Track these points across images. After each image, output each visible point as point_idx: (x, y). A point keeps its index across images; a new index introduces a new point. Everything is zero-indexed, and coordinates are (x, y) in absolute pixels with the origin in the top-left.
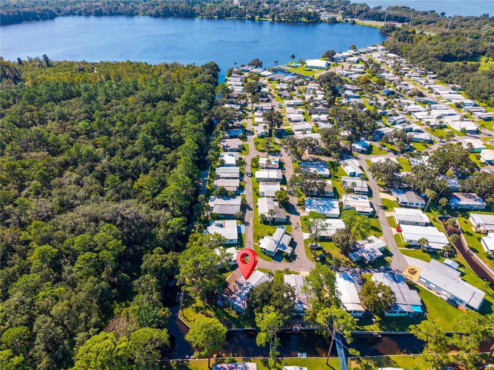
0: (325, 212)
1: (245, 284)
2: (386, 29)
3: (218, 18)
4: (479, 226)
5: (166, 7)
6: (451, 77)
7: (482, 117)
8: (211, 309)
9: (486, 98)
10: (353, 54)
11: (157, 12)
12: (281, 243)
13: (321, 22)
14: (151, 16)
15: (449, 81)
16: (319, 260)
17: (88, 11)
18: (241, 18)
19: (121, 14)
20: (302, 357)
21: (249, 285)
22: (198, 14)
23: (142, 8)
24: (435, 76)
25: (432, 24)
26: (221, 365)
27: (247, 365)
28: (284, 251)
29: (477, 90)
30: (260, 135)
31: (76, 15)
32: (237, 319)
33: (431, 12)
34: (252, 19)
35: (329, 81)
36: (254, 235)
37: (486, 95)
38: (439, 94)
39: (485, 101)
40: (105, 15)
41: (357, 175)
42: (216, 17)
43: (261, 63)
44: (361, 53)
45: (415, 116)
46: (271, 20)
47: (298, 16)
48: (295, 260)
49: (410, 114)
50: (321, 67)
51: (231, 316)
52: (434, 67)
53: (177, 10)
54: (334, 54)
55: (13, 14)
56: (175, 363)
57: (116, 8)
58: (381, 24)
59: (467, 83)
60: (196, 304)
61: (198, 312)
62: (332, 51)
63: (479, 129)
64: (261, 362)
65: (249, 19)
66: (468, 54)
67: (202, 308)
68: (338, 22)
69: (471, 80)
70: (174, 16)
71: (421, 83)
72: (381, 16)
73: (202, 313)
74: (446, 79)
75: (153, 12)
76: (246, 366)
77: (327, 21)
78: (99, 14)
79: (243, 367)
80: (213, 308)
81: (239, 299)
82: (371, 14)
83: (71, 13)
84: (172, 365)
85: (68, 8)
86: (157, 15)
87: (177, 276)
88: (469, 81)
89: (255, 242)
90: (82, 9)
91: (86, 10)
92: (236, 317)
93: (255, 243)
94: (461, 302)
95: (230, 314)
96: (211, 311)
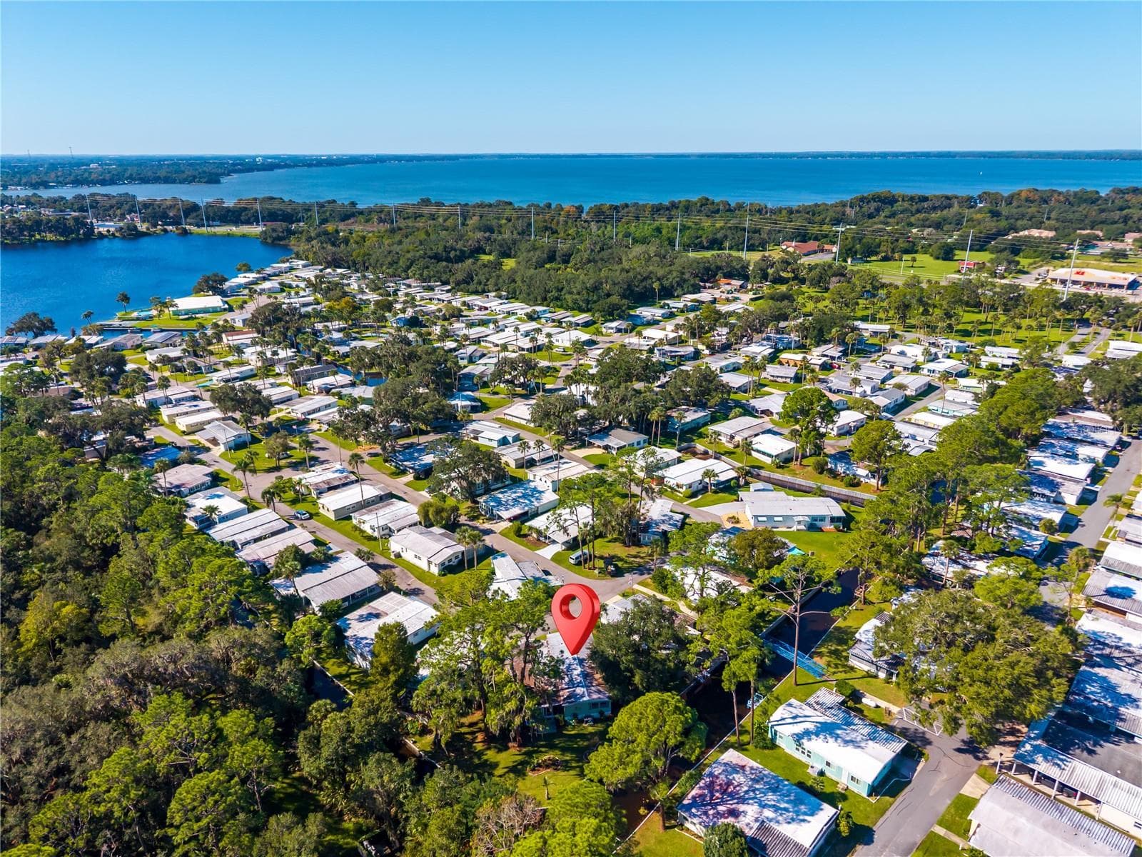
0: (536, 504)
2: (274, 235)
4: (732, 437)
7: (580, 322)
8: (543, 750)
9: (557, 299)
10: (258, 279)
13: (103, 236)
15: (480, 289)
24: (449, 287)
26: (690, 796)
30: (232, 444)
33: (329, 202)
37: (555, 293)
38: (486, 309)
41: (511, 441)
44: (269, 275)
45: (490, 342)
49: (479, 342)
50: (213, 308)
54: (223, 280)
58: (257, 230)
60: (501, 766)
61: (525, 775)
66: (462, 251)
67: (523, 763)
71: (439, 300)
72: (240, 215)
73: (533, 770)
77: (117, 234)
79: (723, 768)
80: (543, 746)
81: (579, 690)
94: (821, 520)
95: (585, 732)
96: (546, 752)
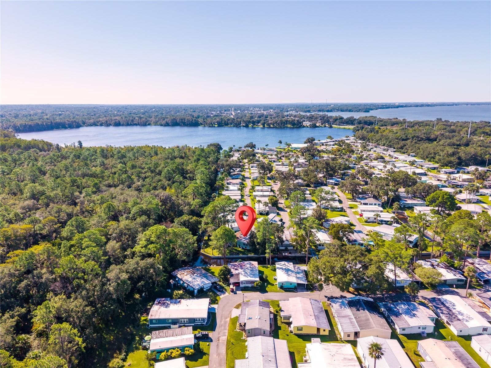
2: (357, 129)
3: (218, 126)
5: (174, 119)
6: (406, 149)
7: (429, 167)
11: (167, 123)
12: (273, 220)
13: (304, 127)
14: (161, 125)
15: (405, 152)
17: (109, 122)
18: (237, 125)
19: (136, 125)
22: (201, 124)
23: (154, 120)
24: (395, 150)
25: (395, 125)
28: (276, 223)
29: (426, 153)
31: (97, 125)
34: (247, 126)
35: (309, 151)
37: (432, 155)
38: (397, 158)
39: (432, 160)
40: (123, 125)
42: (216, 126)
43: (255, 145)
46: (262, 126)
47: (284, 123)
52: (393, 144)
53: (183, 121)
54: (314, 140)
55: (46, 124)
57: (132, 121)
58: (353, 127)
59: (418, 151)
62: (312, 138)
63: (426, 172)
65: (244, 126)
68: (318, 127)
69: (420, 148)
70: (181, 125)
74: (403, 151)
75: (164, 122)
77: (309, 126)
78: (118, 124)
82: (345, 121)
83: (95, 124)
85: (92, 121)
86: (167, 125)
87: (199, 226)
88: (419, 149)
90: (103, 122)
91: (107, 122)
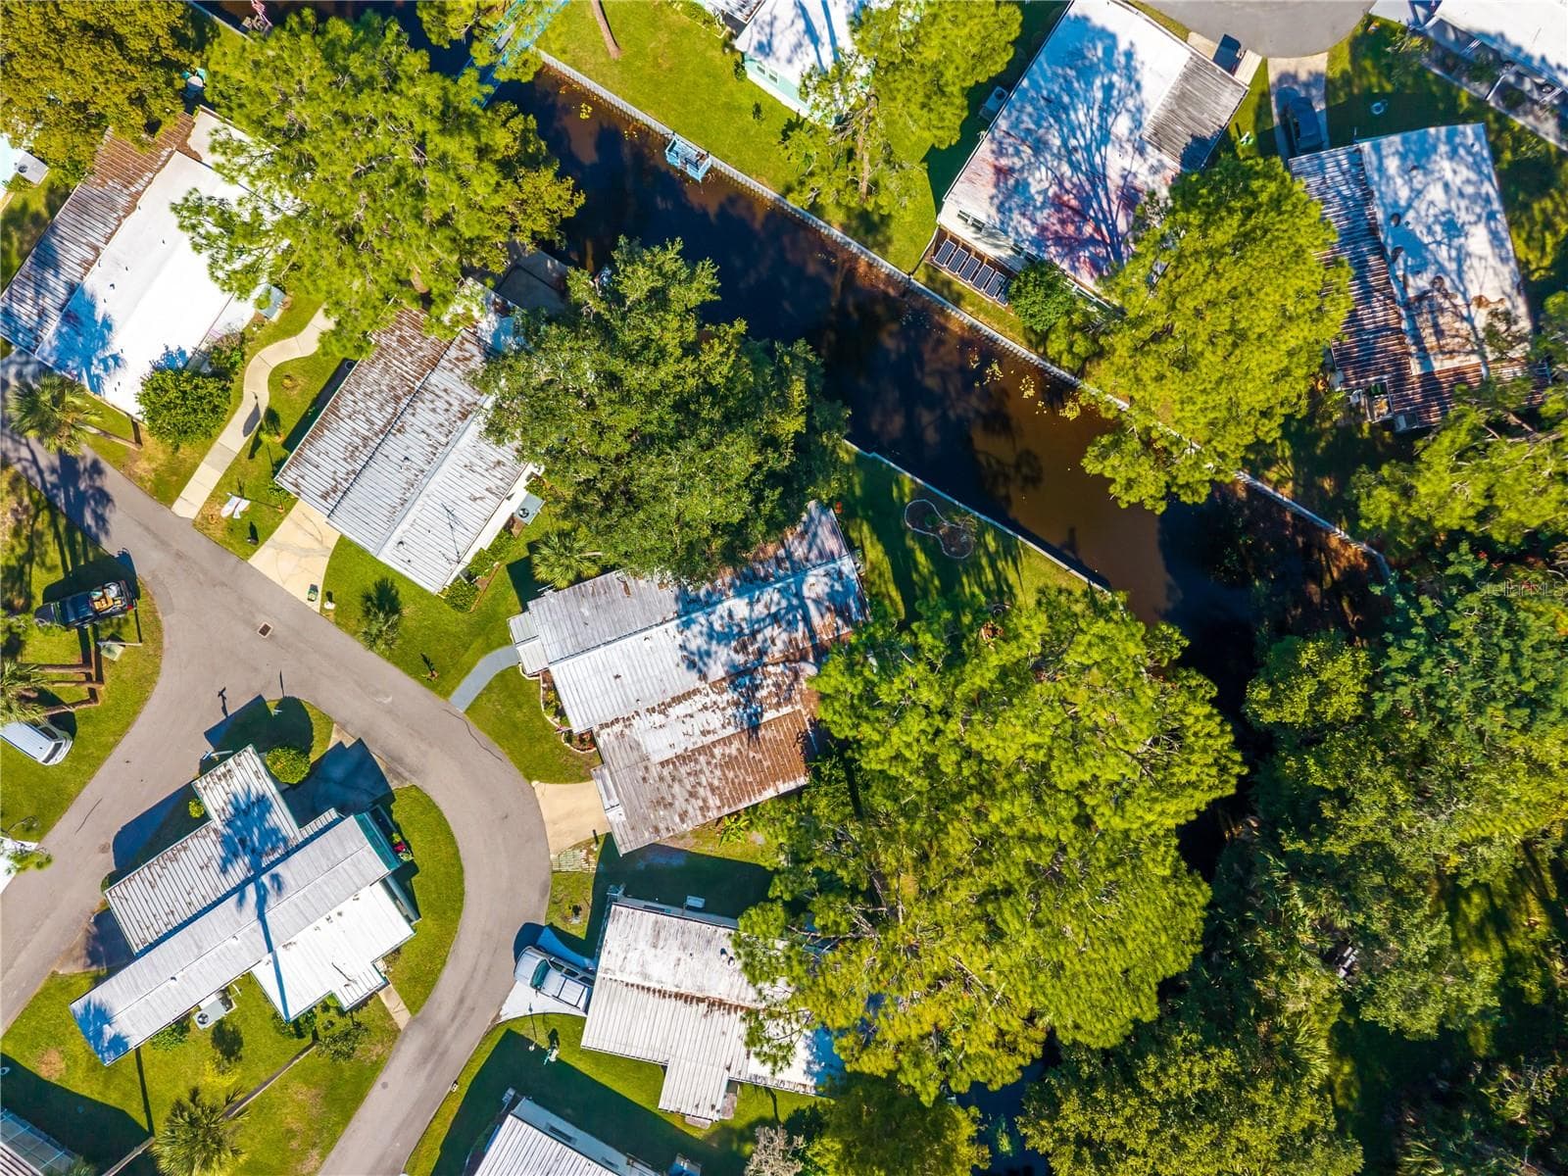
1: (717, 671)
12: (239, 871)
16: (113, 591)
20: (692, 153)
21: (697, 642)
27: (993, 211)
28: (270, 789)
32: (866, 518)
36: (347, 1118)
48: (259, 701)
51: (888, 552)
56: (1273, 475)
64: (889, 240)
76: (1000, 209)
79: (1016, 216)
84: (1289, 469)
89: (394, 1034)
92: (865, 528)
93: (401, 1017)
95: (886, 566)
